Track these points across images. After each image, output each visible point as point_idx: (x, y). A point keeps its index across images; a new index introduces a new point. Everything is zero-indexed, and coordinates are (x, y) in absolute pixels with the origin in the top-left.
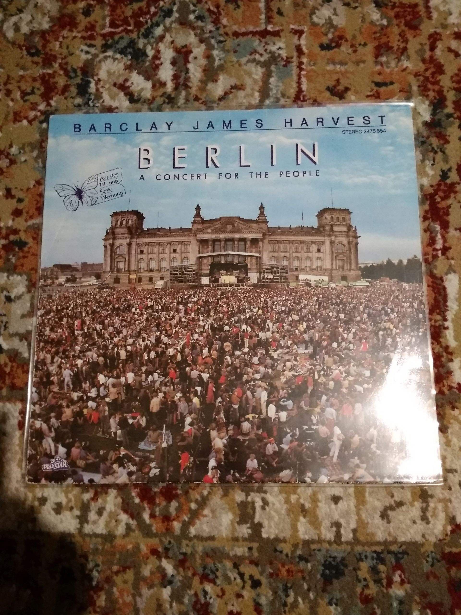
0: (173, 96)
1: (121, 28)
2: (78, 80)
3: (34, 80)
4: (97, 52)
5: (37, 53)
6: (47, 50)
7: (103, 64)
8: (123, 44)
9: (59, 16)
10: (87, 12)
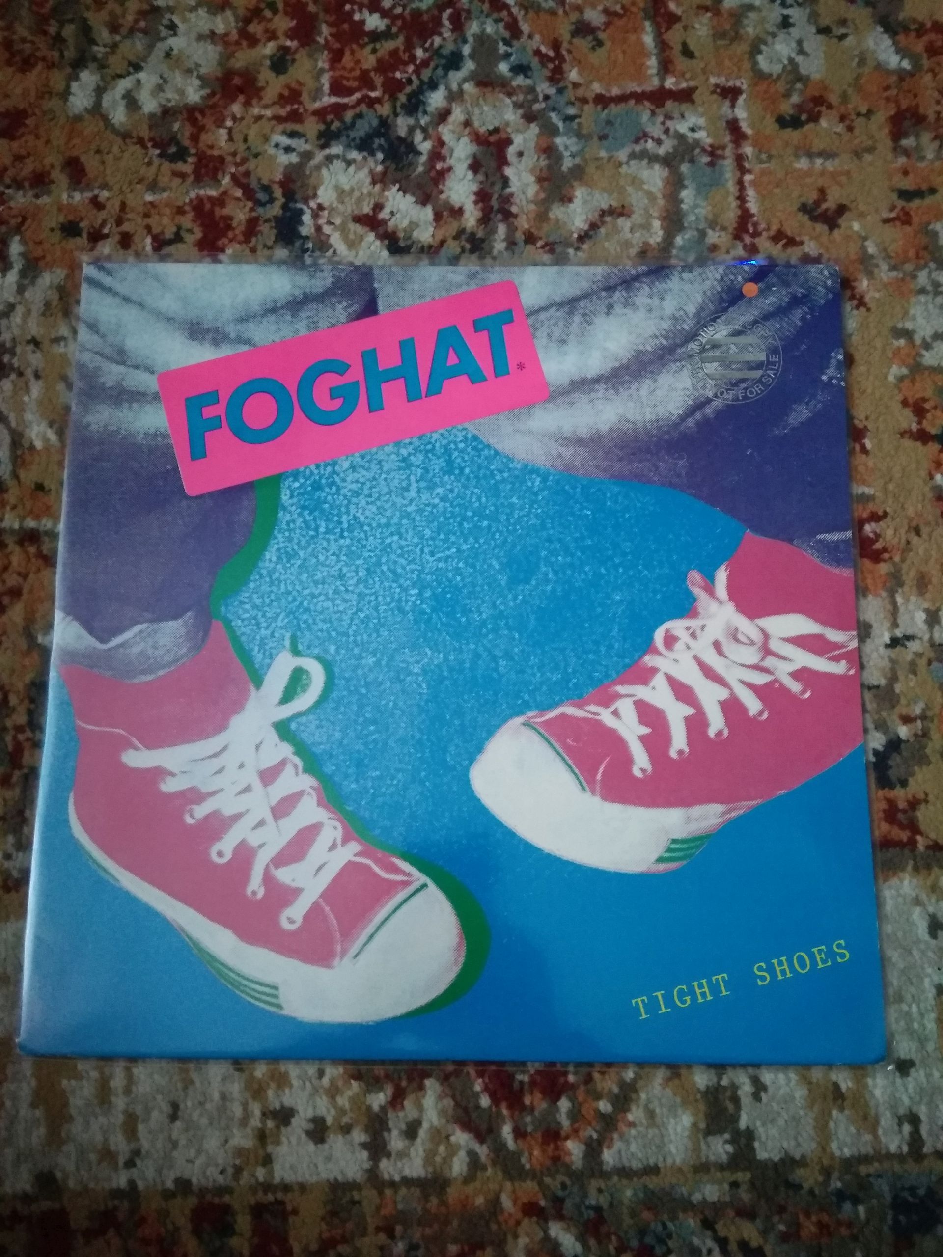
0: (480, 234)
1: (357, 95)
2: (275, 210)
3: (180, 211)
4: (308, 147)
5: (181, 155)
6: (201, 145)
7: (324, 172)
8: (362, 129)
9: (219, 74)
10: (280, 64)
